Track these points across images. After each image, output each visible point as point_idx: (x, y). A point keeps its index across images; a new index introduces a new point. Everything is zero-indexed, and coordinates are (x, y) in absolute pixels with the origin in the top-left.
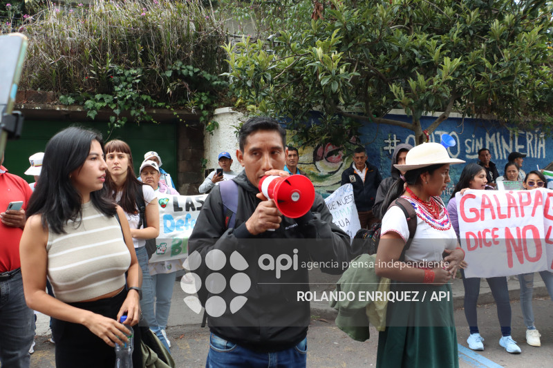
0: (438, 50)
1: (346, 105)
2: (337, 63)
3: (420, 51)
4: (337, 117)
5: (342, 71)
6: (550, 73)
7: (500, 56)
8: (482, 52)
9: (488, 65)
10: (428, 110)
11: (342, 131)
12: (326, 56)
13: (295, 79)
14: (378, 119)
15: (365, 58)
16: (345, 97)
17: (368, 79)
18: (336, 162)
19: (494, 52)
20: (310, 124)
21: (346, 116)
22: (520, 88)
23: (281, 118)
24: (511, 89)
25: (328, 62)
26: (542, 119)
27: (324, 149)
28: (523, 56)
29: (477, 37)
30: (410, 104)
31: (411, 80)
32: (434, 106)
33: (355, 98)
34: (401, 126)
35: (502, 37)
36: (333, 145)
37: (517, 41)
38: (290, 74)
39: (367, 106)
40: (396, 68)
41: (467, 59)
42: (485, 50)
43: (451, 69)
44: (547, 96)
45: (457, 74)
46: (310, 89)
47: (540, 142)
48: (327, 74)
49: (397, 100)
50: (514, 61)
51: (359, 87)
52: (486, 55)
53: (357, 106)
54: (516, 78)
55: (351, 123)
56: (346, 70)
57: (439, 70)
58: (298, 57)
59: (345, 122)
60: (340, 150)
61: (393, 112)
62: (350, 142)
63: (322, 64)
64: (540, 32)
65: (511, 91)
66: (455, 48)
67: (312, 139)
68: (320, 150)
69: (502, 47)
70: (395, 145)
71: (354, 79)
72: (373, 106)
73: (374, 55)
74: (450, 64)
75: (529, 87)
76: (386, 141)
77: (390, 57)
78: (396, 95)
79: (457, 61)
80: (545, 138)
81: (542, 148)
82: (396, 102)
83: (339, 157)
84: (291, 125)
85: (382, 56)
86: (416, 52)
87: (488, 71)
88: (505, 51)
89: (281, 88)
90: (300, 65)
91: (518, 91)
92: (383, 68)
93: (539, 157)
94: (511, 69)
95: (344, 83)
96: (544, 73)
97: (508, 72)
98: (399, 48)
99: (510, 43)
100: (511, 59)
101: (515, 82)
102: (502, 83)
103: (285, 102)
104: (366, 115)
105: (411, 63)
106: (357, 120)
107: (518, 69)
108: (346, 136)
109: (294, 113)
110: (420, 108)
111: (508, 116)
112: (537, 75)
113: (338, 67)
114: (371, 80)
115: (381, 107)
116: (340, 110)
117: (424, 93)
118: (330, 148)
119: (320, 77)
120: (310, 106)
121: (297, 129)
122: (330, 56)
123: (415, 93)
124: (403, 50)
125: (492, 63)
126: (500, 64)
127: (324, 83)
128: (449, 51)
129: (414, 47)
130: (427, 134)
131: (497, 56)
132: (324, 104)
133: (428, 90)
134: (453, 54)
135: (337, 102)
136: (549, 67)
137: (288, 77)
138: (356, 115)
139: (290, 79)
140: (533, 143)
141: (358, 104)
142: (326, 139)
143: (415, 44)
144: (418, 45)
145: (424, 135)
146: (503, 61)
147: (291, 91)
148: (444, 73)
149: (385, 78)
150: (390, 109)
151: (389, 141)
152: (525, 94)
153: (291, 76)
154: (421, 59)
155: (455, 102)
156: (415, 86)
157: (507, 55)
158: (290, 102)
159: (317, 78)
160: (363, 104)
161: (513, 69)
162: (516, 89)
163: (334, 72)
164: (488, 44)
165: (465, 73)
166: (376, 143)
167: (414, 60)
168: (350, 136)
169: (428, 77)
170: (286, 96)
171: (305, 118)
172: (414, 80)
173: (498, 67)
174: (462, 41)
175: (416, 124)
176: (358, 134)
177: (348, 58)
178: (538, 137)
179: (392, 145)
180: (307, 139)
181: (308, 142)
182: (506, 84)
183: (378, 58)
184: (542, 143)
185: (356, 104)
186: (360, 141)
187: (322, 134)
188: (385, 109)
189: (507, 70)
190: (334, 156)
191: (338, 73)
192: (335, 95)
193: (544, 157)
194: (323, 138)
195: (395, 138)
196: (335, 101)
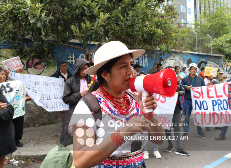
0: (97, 8)
1: (46, 36)
2: (40, 10)
3: (87, 8)
4: (40, 43)
5: (43, 15)
6: (149, 25)
7: (127, 14)
8: (119, 11)
9: (122, 18)
10: (91, 40)
11: (43, 51)
12: (33, 5)
13: (14, 18)
14: (64, 44)
15: (57, 9)
16: (45, 31)
17: (58, 21)
18: (40, 69)
19: (124, 11)
20: (24, 46)
21: (46, 42)
22: (137, 31)
23: (5, 42)
24: (133, 31)
25: (35, 9)
26: (146, 47)
27: (32, 61)
28: (139, 15)
29: (117, 3)
30: (82, 37)
31: (83, 23)
32: (94, 39)
33: (51, 32)
34: (76, 48)
35: (128, 5)
36: (38, 59)
37: (136, 7)
38: (10, 14)
39: (58, 37)
40: (74, 16)
41: (112, 14)
42: (121, 11)
43: (104, 19)
44: (149, 36)
45: (107, 22)
46: (24, 25)
47: (145, 59)
48: (34, 17)
49: (75, 34)
50: (134, 17)
51: (53, 26)
52: (121, 13)
53: (52, 37)
54: (135, 26)
55: (48, 47)
56: (46, 15)
57: (97, 19)
58: (15, 5)
59: (45, 46)
60: (42, 61)
61: (72, 41)
62: (48, 57)
63: (31, 10)
64: (146, 4)
65: (133, 32)
66: (106, 8)
67: (25, 55)
68: (30, 61)
69: (129, 10)
70: (74, 59)
71: (51, 21)
72: (61, 37)
73: (62, 8)
74: (103, 16)
75: (141, 31)
76: (68, 57)
77: (71, 10)
78: (74, 31)
79: (107, 15)
80: (148, 57)
81: (146, 62)
82: (74, 35)
83: (42, 66)
84: (12, 47)
85: (66, 9)
86: (85, 8)
87: (122, 21)
88: (130, 12)
89: (4, 23)
90: (16, 10)
91: (136, 32)
92: (67, 16)
93: (145, 66)
94: (133, 21)
95: (44, 23)
96: (147, 25)
97: (131, 23)
98: (76, 5)
99: (132, 8)
100: (133, 16)
101: (135, 28)
102: (129, 28)
103: (7, 32)
104: (57, 42)
105: (83, 14)
106: (52, 45)
107: (136, 21)
108: (46, 54)
109: (14, 39)
110: (87, 39)
111: (131, 45)
112: (144, 25)
113: (40, 13)
114: (60, 22)
115: (65, 38)
116: (42, 38)
117: (89, 31)
118: (36, 61)
119: (29, 18)
120: (23, 35)
121: (16, 49)
122: (36, 6)
123: (85, 31)
124: (79, 6)
125: (124, 17)
126: (128, 18)
127: (32, 21)
128: (103, 9)
129: (84, 5)
130: (91, 53)
131: (126, 14)
132: (33, 35)
133: (92, 29)
134: (105, 11)
135: (40, 34)
136: (149, 22)
137: (9, 16)
138: (52, 42)
139: (10, 18)
140: (142, 59)
141: (52, 35)
142: (34, 56)
143: (85, 4)
144: (86, 5)
145: (89, 55)
146: (129, 17)
147: (11, 26)
148: (100, 21)
149: (68, 21)
150: (71, 39)
151: (70, 57)
152: (139, 34)
153: (11, 16)
154: (88, 12)
155: (105, 37)
156: (85, 27)
157: (131, 14)
158: (10, 32)
159: (28, 18)
160: (56, 36)
161: (134, 21)
162: (135, 31)
163: (38, 15)
164: (122, 7)
165: (111, 22)
166: (63, 58)
167: (84, 12)
168: (48, 54)
169: (92, 23)
170: (7, 28)
171: (21, 42)
172: (84, 23)
173: (127, 20)
174: (109, 5)
175: (85, 48)
176: (53, 53)
177: (47, 8)
178: (145, 56)
179: (72, 59)
180: (22, 55)
181: (23, 57)
182: (130, 29)
183: (64, 10)
184: (146, 59)
185: (51, 36)
186: (54, 57)
187: (31, 52)
188: (68, 39)
189: (131, 22)
190: (39, 65)
191: (40, 16)
192: (39, 29)
193: (147, 66)
194: (32, 54)
195: (73, 55)
196: (39, 34)
